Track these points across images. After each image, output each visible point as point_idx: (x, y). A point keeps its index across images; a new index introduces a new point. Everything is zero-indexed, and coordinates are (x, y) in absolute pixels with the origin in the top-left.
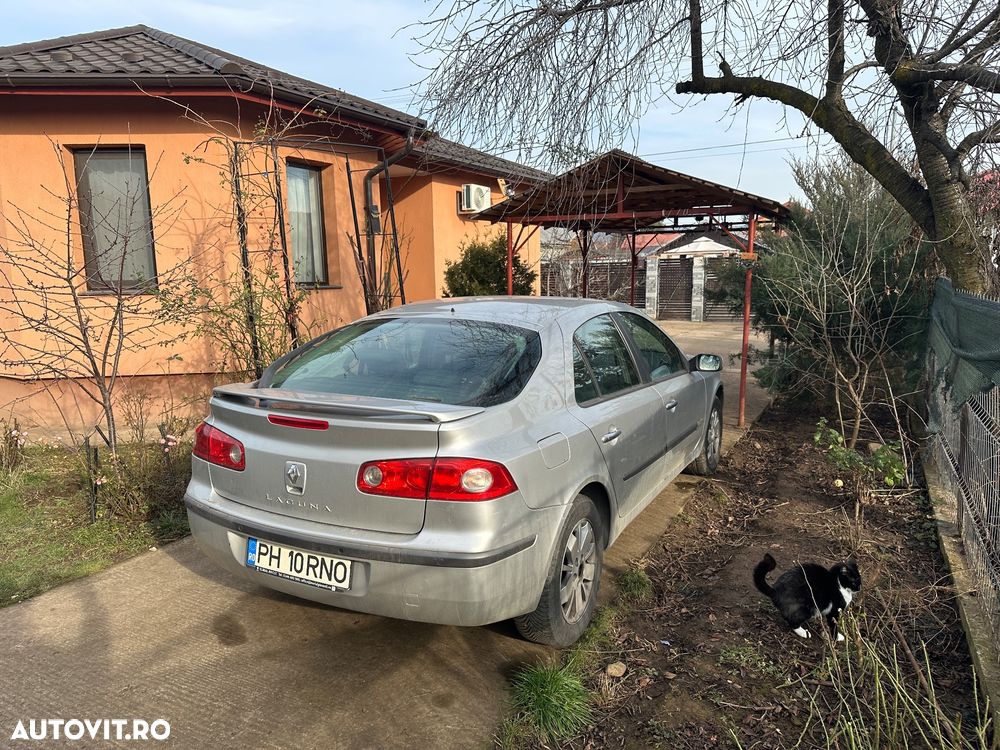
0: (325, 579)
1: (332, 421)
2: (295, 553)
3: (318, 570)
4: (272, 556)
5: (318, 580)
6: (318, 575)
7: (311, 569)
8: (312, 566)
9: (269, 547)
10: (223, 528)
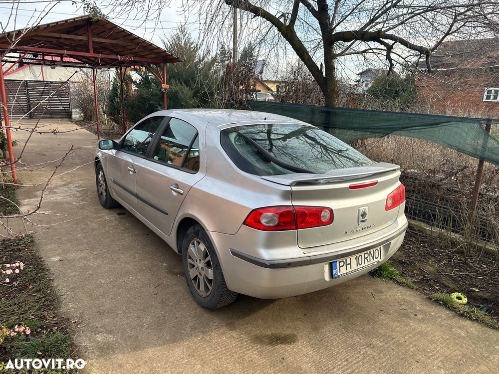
0: (372, 261)
2: (358, 256)
3: (368, 258)
4: (346, 265)
5: (369, 263)
7: (366, 260)
9: (345, 261)
10: (322, 264)
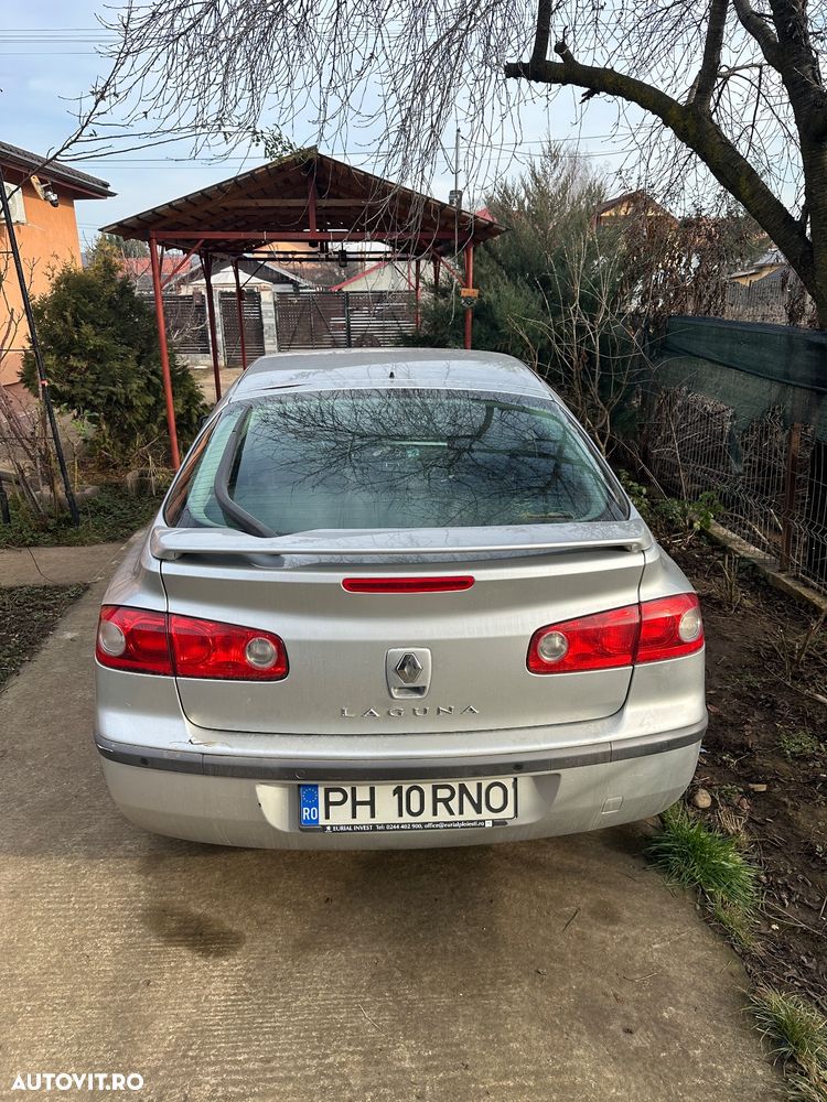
0: (470, 813)
1: (480, 575)
2: (405, 788)
3: (454, 804)
4: (355, 803)
5: (457, 817)
6: (456, 810)
7: (440, 805)
8: (441, 800)
9: (348, 790)
10: (253, 781)
